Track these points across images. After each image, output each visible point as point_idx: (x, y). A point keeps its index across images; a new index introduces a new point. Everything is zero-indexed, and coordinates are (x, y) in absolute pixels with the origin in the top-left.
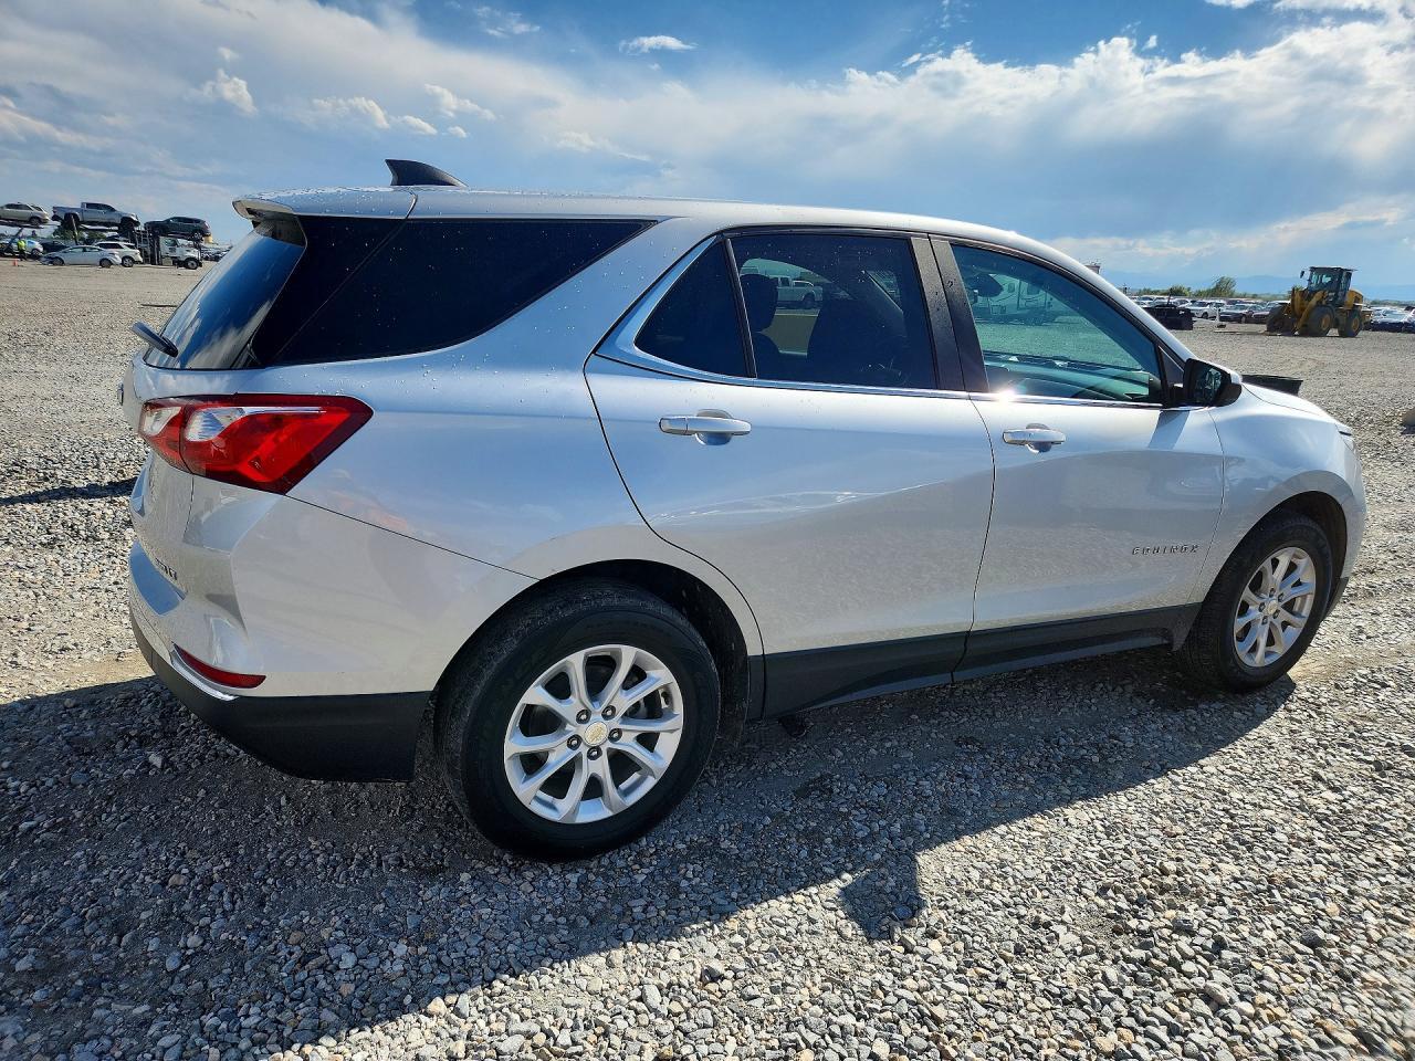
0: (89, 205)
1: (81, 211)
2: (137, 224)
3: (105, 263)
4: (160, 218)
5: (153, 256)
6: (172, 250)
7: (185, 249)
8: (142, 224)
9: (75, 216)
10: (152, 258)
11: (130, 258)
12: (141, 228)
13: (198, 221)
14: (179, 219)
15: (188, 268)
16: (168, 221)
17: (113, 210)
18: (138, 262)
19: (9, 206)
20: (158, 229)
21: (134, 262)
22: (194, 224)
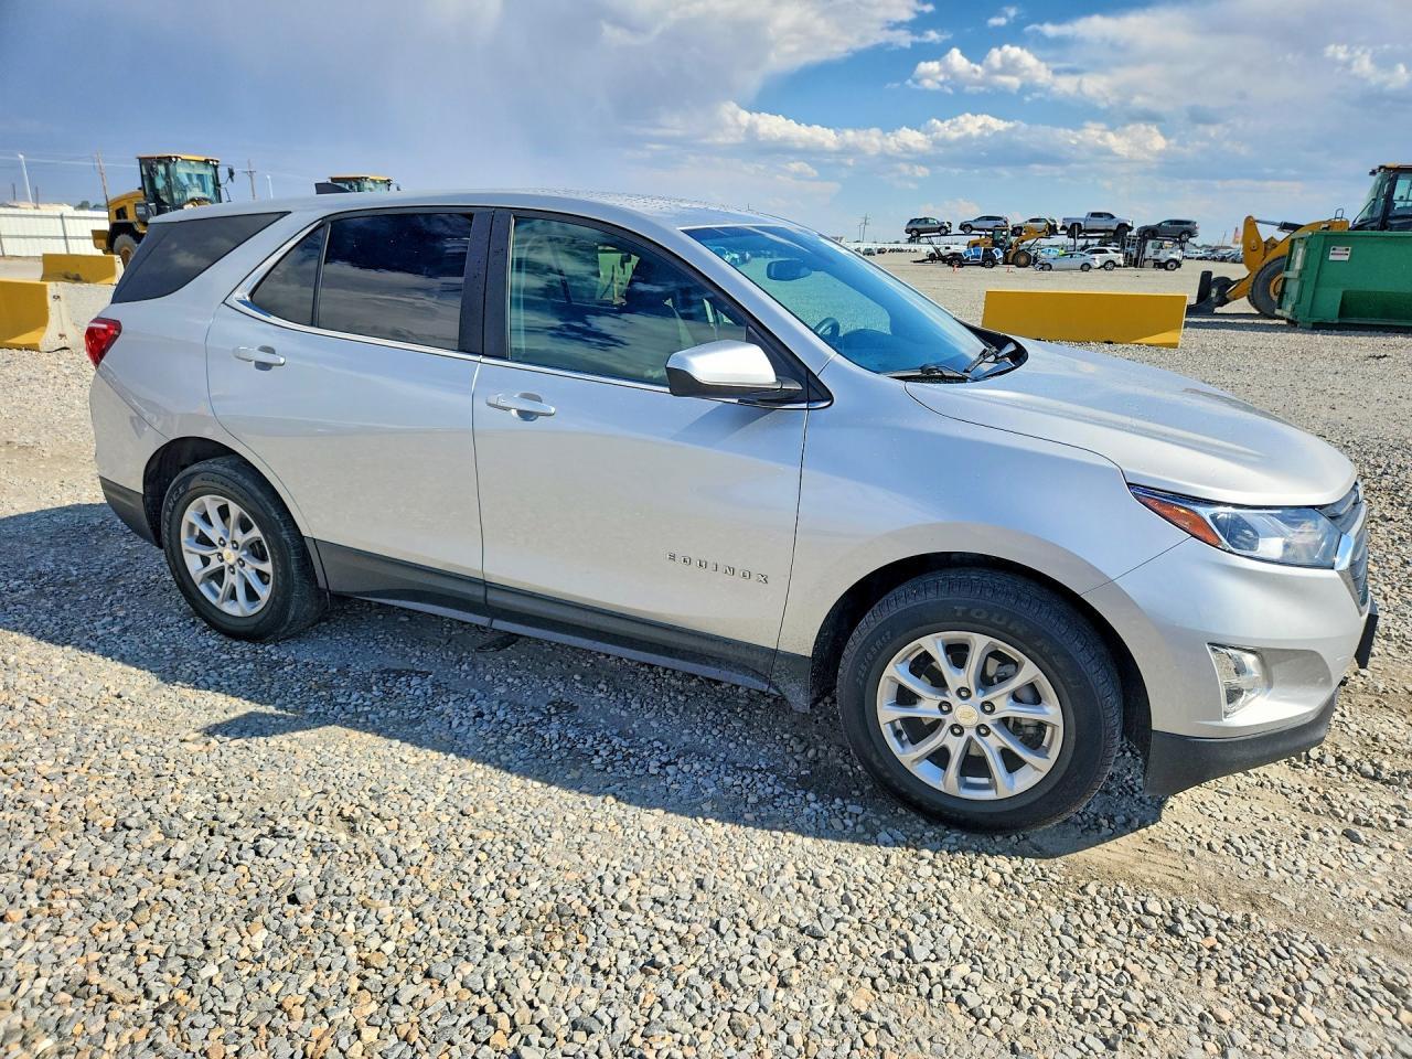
0: (1094, 215)
1: (1086, 220)
2: (1131, 229)
3: (1086, 267)
4: (1153, 222)
5: (1136, 260)
6: (1156, 253)
7: (1171, 252)
8: (1135, 229)
9: (1079, 225)
10: (1134, 262)
11: (1112, 262)
12: (1134, 233)
13: (1188, 223)
14: (1171, 222)
15: (1167, 269)
16: (1160, 225)
17: (1112, 217)
18: (1119, 266)
19: (1032, 221)
20: (1150, 233)
21: (1115, 265)
22: (1185, 226)
